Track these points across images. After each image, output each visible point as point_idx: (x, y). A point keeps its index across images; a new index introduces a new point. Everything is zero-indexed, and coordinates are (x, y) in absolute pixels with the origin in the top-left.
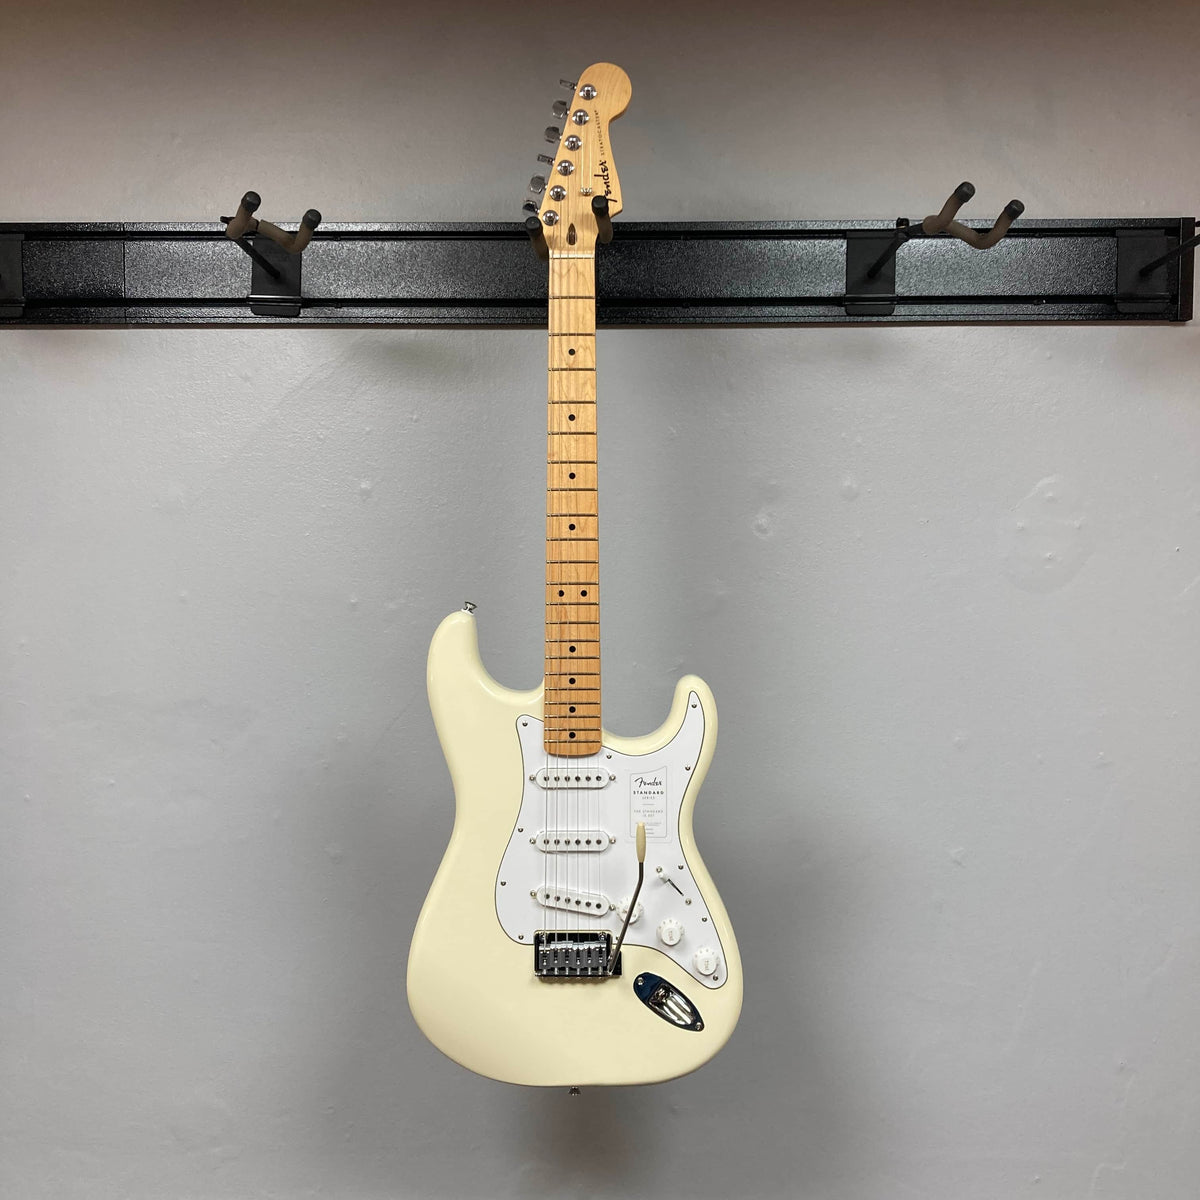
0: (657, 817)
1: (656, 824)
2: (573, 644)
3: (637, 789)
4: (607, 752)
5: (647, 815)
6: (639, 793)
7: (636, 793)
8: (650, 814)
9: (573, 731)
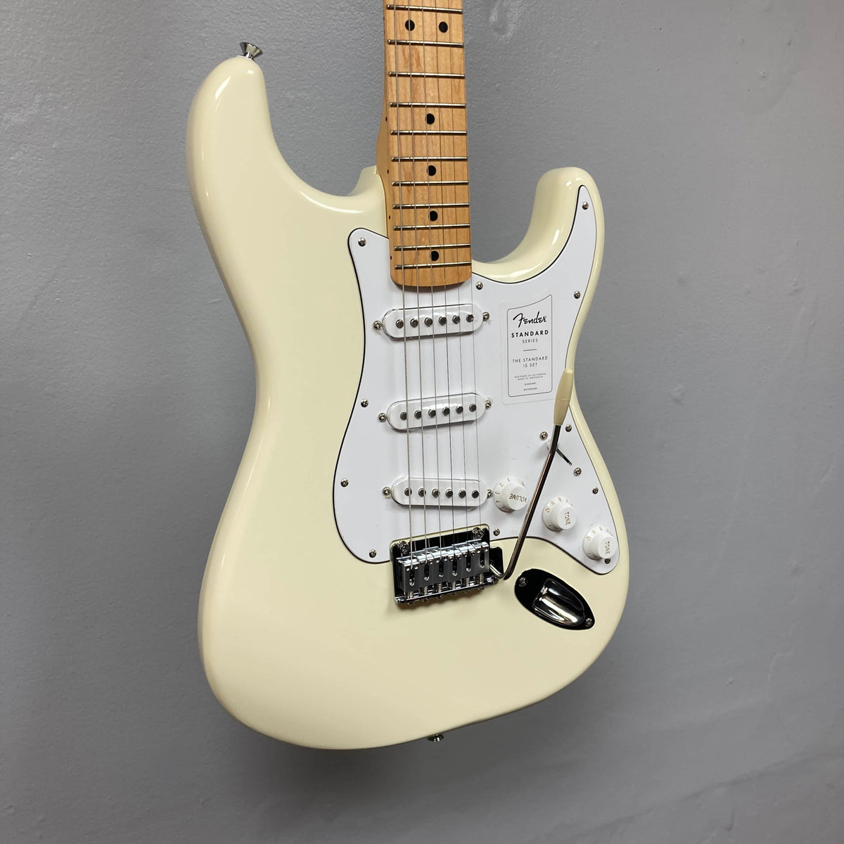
0: (542, 367)
1: (541, 375)
2: (431, 111)
3: (516, 330)
4: (476, 280)
5: (528, 365)
6: (519, 335)
7: (515, 335)
8: (532, 362)
9: (436, 250)
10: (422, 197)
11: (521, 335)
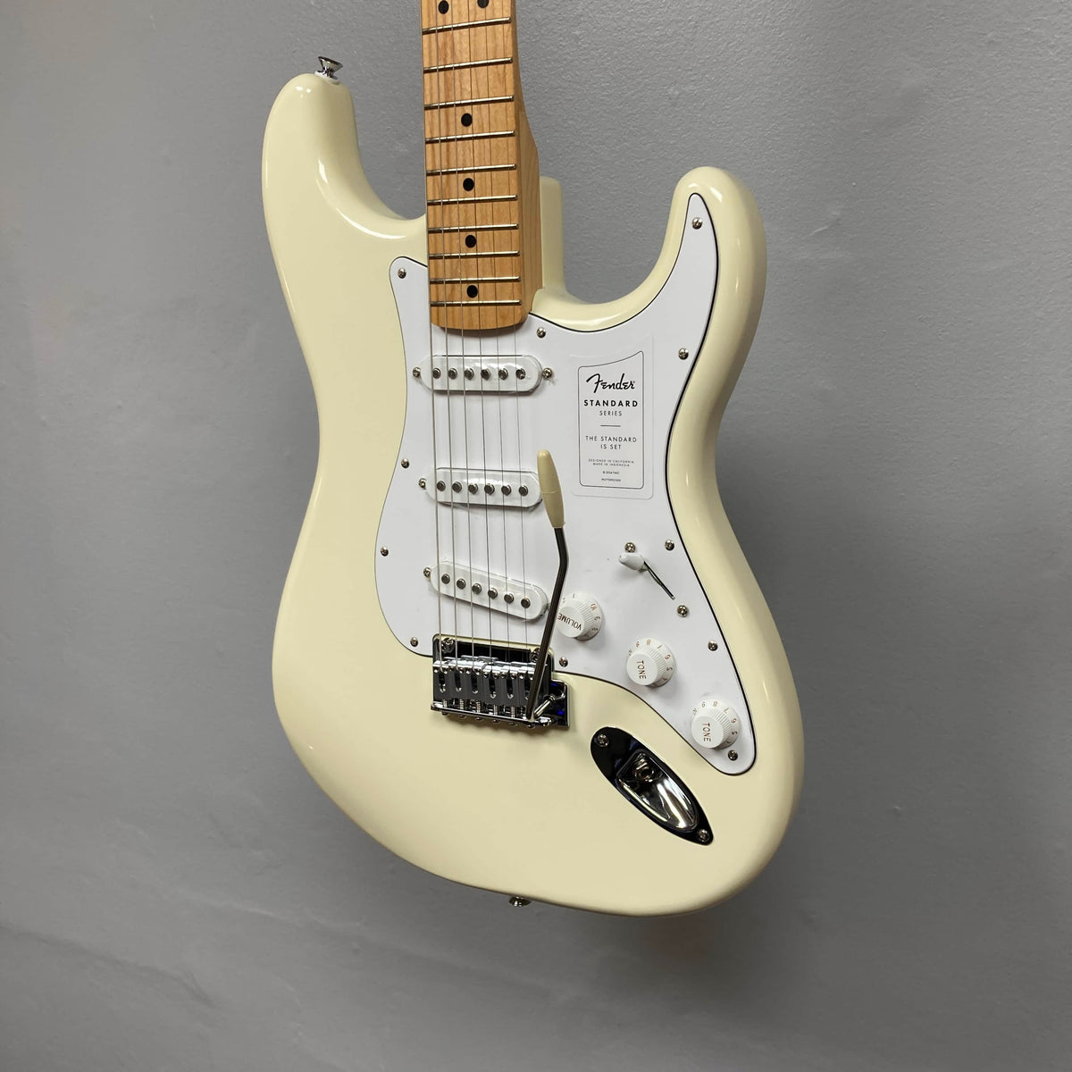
0: (630, 451)
1: (626, 463)
2: (468, 110)
3: (590, 395)
4: (537, 324)
5: (608, 446)
6: (594, 403)
7: (589, 403)
8: (614, 443)
9: (476, 285)
10: (458, 218)
11: (598, 403)
